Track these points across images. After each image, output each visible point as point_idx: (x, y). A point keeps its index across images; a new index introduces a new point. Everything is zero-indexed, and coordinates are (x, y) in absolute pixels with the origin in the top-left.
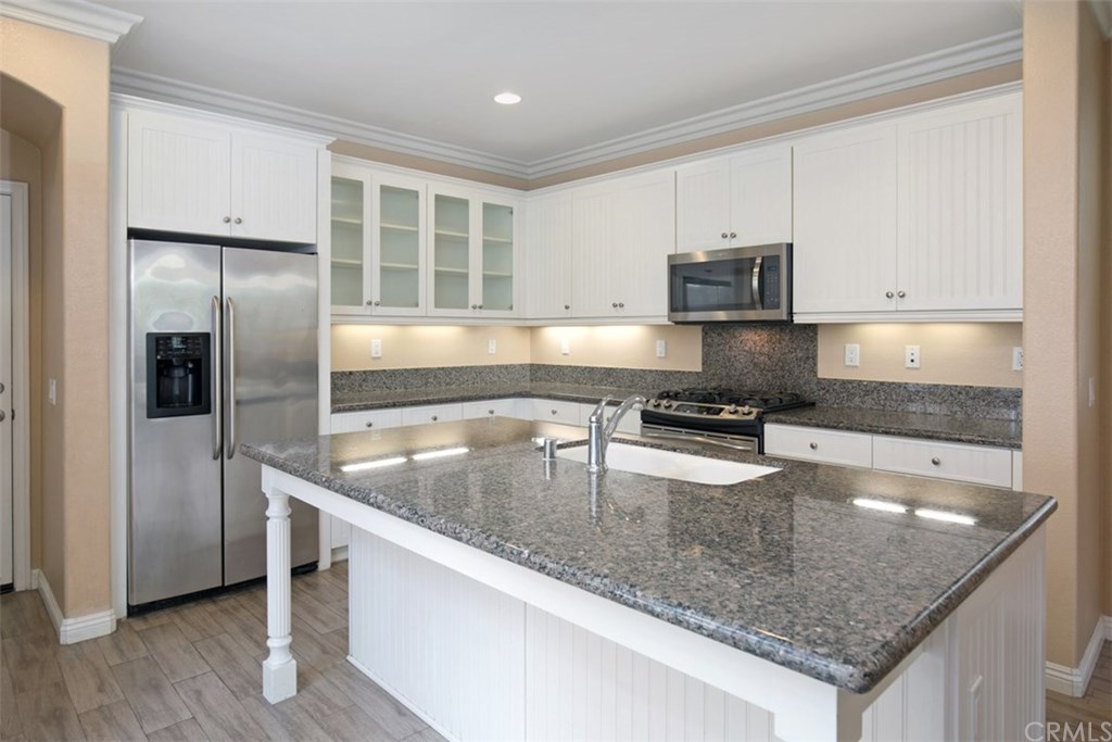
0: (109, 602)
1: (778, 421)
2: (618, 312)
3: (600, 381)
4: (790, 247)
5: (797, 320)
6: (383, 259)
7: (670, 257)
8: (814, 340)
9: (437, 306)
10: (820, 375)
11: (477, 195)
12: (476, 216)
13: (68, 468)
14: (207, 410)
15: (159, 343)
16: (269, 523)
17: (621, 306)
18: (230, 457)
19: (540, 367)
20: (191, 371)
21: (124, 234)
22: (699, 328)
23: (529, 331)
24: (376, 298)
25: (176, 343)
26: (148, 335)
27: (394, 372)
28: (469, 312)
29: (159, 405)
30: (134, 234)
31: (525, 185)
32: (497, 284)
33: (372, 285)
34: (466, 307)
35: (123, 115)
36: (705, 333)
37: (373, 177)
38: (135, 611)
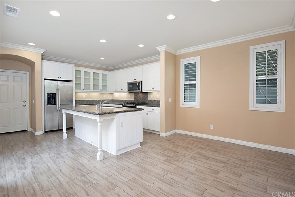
0: (42, 130)
1: (138, 106)
2: (122, 91)
3: (121, 102)
4: (142, 81)
5: (143, 92)
6: (84, 82)
7: (128, 82)
8: (147, 95)
9: (94, 90)
10: (148, 100)
11: (101, 72)
12: (101, 75)
13: (36, 112)
14: (56, 104)
15: (49, 95)
16: (63, 117)
17: (122, 90)
18: (59, 111)
19: (113, 100)
20: (54, 99)
21: (44, 79)
22: (134, 93)
23: (111, 94)
24: (83, 88)
25: (51, 95)
26: (47, 94)
27: (87, 100)
28: (100, 91)
29: (49, 103)
30: (45, 79)
31: (110, 70)
32: (105, 86)
33: (82, 86)
34: (99, 90)
35: (43, 63)
36: (135, 94)
37: (83, 70)
38: (46, 132)
